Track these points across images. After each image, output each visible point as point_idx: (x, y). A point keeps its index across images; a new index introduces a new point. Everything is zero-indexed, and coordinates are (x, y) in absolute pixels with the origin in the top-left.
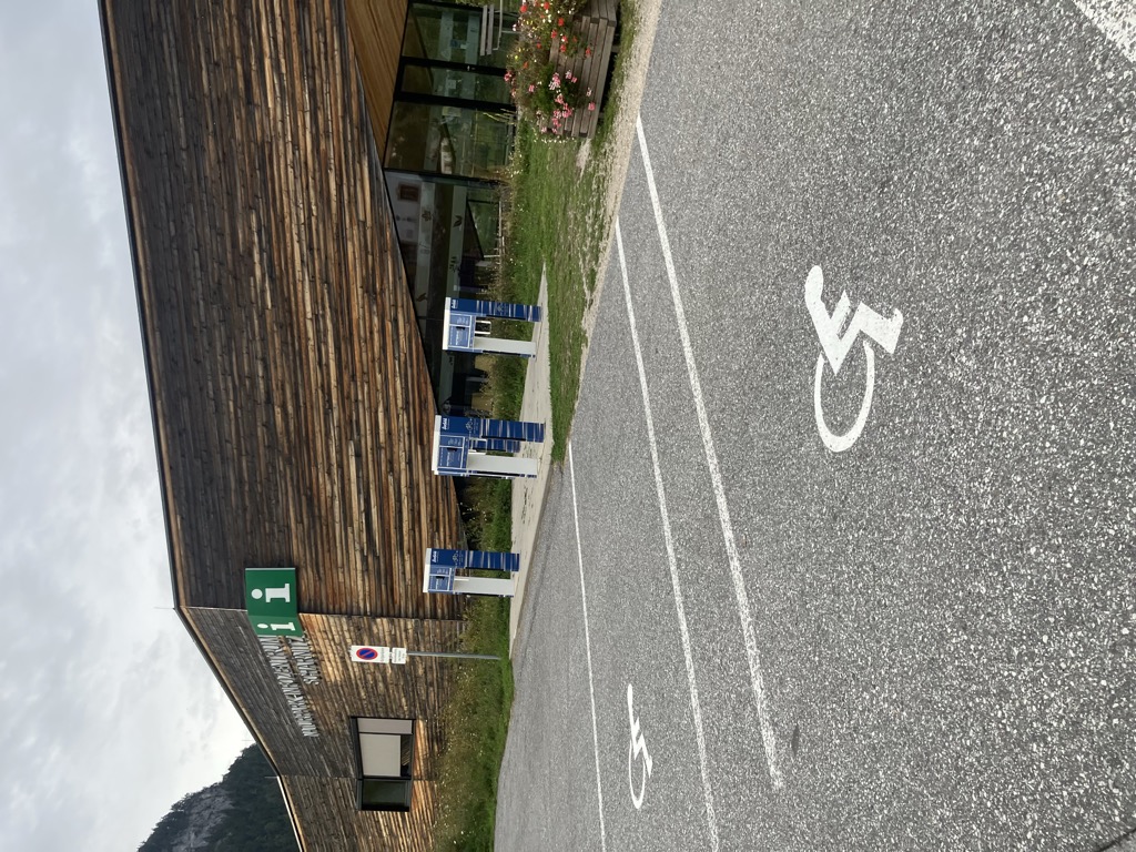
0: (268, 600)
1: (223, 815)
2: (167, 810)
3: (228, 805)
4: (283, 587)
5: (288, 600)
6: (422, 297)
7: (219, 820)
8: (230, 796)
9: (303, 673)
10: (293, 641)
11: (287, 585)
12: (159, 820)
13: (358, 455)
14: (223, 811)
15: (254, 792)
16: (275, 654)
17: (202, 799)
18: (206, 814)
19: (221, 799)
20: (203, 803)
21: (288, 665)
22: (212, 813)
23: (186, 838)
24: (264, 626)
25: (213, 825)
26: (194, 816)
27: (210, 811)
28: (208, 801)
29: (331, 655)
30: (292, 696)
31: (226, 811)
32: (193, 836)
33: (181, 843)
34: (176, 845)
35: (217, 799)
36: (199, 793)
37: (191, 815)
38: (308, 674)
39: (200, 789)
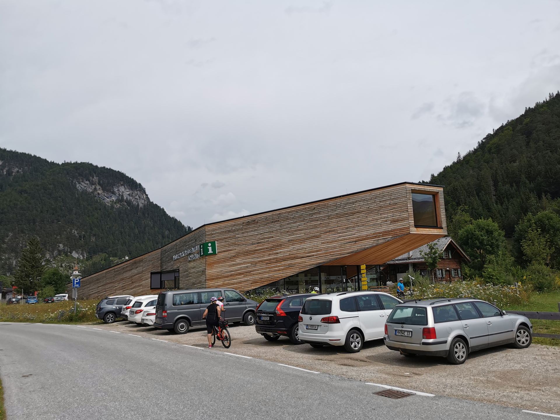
0: (208, 248)
1: (137, 204)
2: (138, 182)
3: (141, 205)
4: (212, 251)
5: (209, 253)
6: (290, 279)
7: (135, 202)
8: (145, 206)
9: (191, 257)
10: (199, 254)
11: (212, 252)
12: (135, 179)
13: (247, 267)
14: (138, 203)
15: (146, 215)
16: (195, 249)
17: (143, 194)
18: (137, 197)
19: (143, 202)
20: (142, 195)
21: (192, 252)
22: (137, 199)
23: (128, 190)
24: (202, 247)
25: (132, 200)
26: (136, 192)
27: (138, 198)
28: (142, 197)
29: (195, 264)
30: (184, 253)
31: (138, 205)
32: (128, 193)
33: (125, 189)
34: (125, 187)
35: (143, 201)
36: (145, 193)
37: (137, 191)
38: (190, 258)
39: (147, 193)
